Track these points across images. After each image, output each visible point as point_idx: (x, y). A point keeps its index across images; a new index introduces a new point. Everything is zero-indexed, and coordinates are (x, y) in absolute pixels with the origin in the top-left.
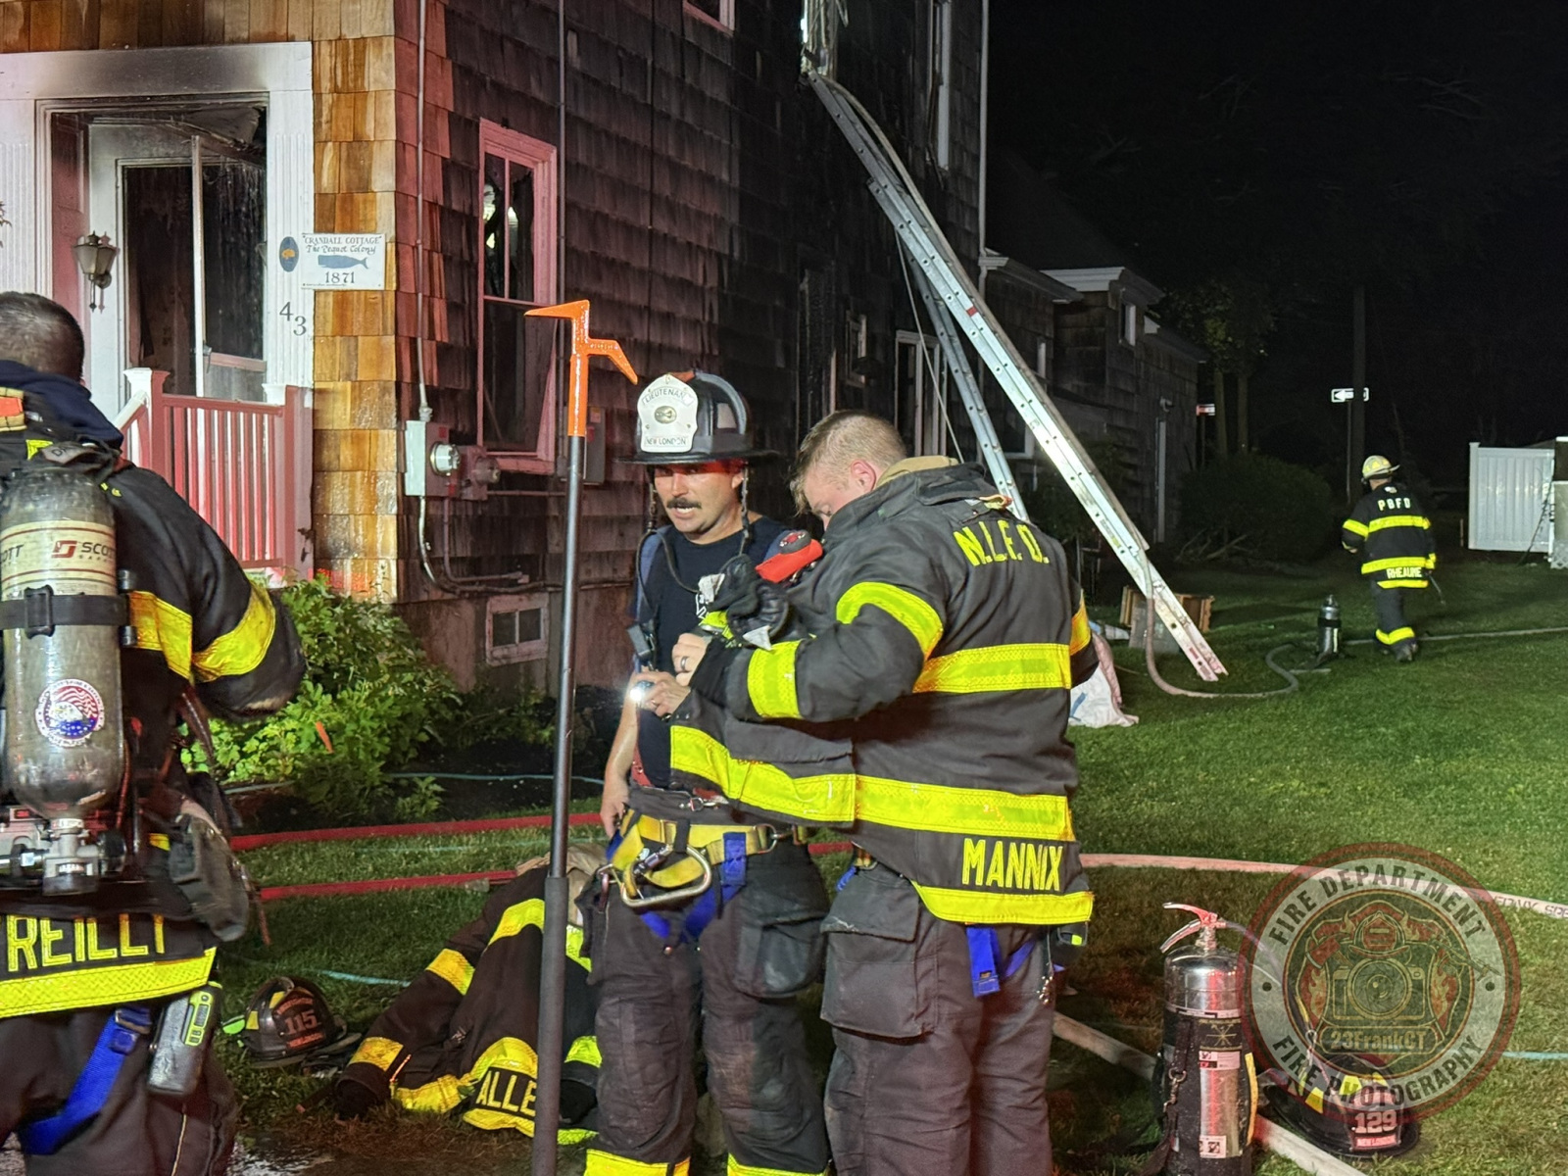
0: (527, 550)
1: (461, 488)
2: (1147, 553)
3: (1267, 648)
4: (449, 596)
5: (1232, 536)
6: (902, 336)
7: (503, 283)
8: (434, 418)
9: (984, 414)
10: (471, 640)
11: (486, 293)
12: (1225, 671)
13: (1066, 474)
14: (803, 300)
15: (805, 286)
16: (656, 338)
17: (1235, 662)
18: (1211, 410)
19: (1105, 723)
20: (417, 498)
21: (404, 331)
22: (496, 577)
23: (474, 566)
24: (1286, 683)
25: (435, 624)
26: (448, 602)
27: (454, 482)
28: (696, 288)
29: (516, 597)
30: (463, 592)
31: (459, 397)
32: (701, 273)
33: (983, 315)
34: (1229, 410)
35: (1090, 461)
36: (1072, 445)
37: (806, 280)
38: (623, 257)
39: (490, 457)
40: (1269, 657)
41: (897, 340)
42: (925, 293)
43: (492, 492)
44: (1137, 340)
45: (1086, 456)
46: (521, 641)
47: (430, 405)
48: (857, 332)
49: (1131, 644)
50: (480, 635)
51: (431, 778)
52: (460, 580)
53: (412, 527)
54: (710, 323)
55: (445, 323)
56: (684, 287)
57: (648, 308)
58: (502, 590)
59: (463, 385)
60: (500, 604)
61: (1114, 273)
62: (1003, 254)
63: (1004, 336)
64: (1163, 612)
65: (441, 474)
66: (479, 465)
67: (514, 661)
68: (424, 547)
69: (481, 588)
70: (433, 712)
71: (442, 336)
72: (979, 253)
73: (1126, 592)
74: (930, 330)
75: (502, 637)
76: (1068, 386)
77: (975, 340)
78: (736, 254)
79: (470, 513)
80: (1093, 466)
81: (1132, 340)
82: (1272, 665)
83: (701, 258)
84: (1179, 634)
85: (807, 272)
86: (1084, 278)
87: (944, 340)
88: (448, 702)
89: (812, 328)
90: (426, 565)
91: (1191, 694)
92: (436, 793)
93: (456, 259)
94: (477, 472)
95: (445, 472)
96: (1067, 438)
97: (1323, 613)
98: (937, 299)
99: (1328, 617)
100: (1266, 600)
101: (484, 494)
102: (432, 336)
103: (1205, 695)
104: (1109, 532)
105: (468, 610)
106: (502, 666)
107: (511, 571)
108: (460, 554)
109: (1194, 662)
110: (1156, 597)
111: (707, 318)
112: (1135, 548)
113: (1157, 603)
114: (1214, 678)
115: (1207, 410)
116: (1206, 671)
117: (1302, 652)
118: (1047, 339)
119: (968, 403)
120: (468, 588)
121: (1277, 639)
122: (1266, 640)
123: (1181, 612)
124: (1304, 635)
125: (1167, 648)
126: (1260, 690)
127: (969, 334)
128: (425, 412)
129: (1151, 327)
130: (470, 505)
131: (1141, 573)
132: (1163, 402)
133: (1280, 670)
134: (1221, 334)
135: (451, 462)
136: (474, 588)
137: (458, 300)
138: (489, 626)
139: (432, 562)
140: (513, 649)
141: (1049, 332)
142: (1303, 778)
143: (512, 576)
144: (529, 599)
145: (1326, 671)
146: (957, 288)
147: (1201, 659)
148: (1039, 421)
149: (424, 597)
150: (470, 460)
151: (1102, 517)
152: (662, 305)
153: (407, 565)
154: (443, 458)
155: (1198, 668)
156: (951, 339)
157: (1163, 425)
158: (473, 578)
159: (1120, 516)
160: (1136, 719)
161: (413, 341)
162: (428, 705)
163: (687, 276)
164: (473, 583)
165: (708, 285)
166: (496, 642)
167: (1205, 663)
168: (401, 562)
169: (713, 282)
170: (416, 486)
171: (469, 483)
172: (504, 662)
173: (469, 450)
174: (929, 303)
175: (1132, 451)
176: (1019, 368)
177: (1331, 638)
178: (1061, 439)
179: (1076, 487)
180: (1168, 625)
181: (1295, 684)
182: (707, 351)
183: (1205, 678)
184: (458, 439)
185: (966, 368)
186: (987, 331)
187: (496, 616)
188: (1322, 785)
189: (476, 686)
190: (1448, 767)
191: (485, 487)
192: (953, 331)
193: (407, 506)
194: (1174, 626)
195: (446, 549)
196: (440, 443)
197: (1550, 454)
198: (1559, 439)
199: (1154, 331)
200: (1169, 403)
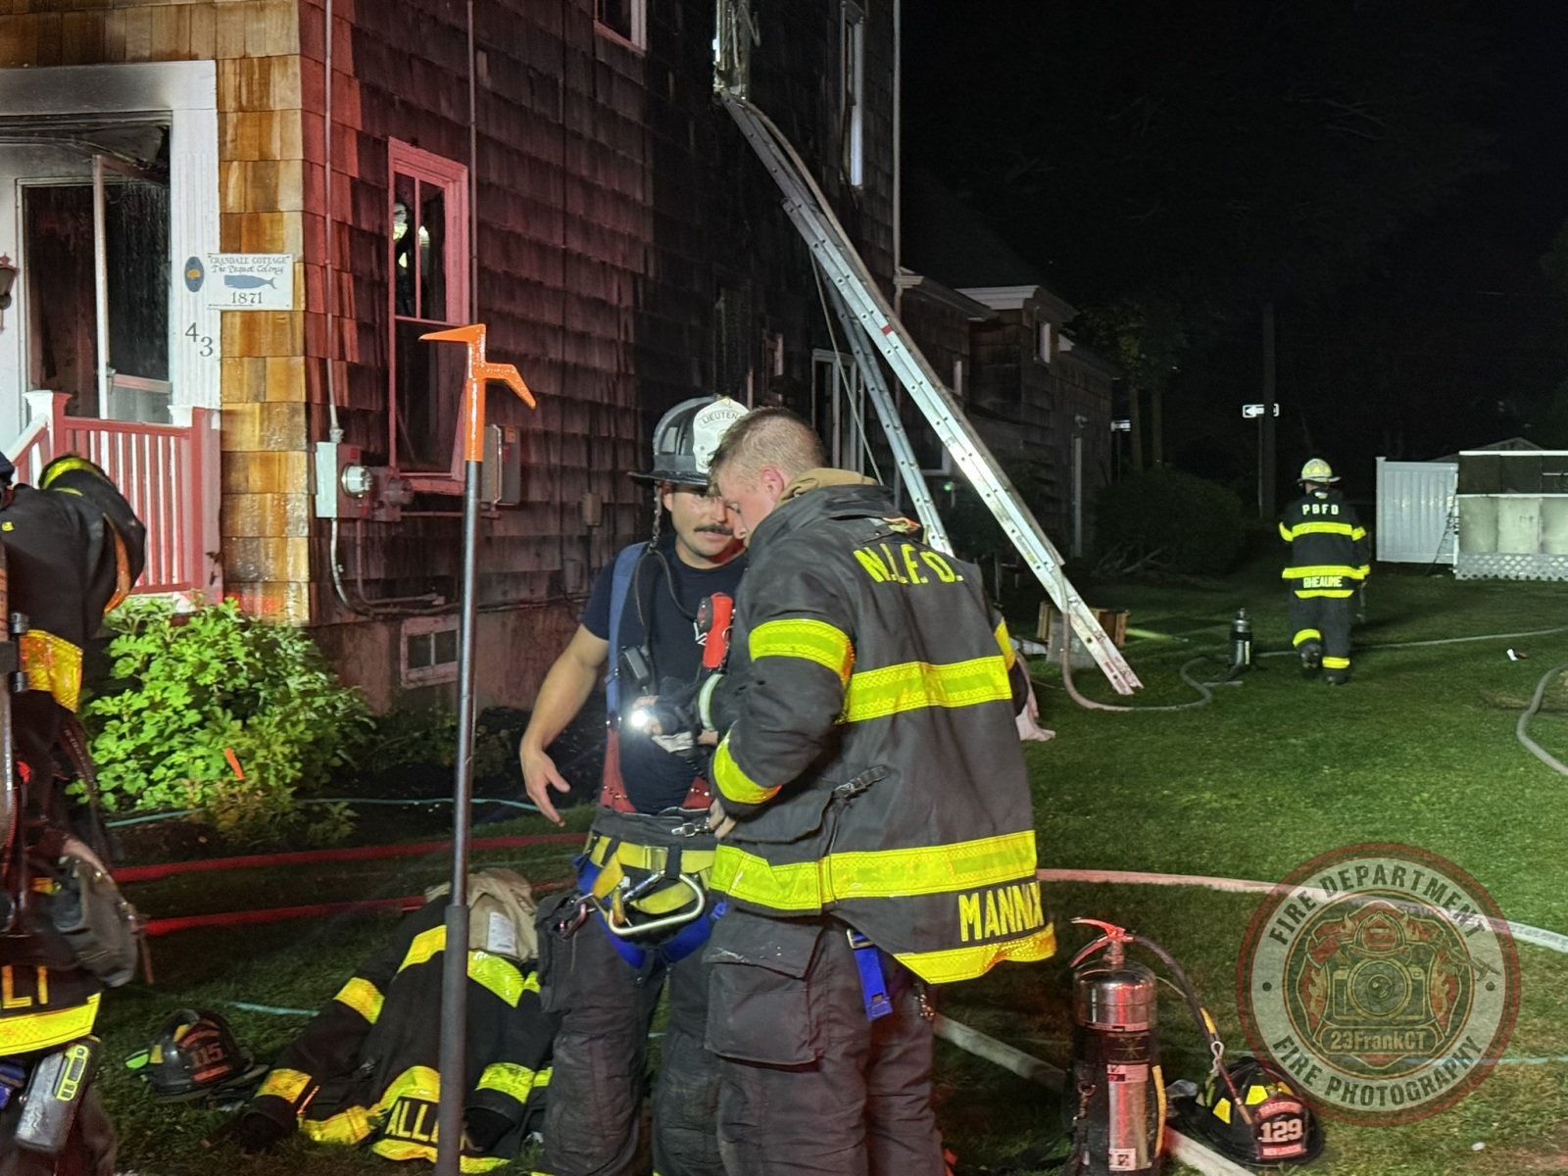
0: (443, 572)
1: (373, 509)
2: (1063, 568)
3: (1181, 661)
4: (362, 619)
5: (1147, 550)
6: (818, 355)
7: (414, 303)
8: (345, 439)
9: (901, 432)
10: (385, 662)
11: (397, 312)
12: (1139, 684)
13: (982, 490)
14: (719, 318)
15: (721, 305)
16: (571, 357)
17: (1150, 675)
18: (1126, 426)
20: (329, 520)
21: (313, 353)
22: (411, 599)
23: (388, 588)
24: (1201, 696)
25: (349, 647)
26: (362, 625)
27: (366, 503)
28: (611, 307)
29: (432, 619)
30: (377, 614)
31: (371, 418)
32: (618, 293)
33: (898, 334)
34: (1144, 425)
35: (1005, 478)
36: (987, 462)
37: (722, 298)
38: (536, 277)
39: (402, 478)
40: (1183, 670)
41: (814, 359)
42: (840, 312)
43: (405, 514)
44: (1053, 356)
45: (1001, 473)
46: (438, 662)
47: (341, 426)
48: (773, 351)
49: (1049, 658)
50: (395, 657)
51: (344, 803)
52: (373, 602)
53: (325, 548)
54: (626, 343)
55: (355, 343)
56: (600, 306)
57: (563, 328)
58: (417, 611)
59: (375, 406)
60: (415, 626)
61: (1028, 292)
62: (918, 273)
63: (920, 355)
64: (1078, 627)
65: (355, 496)
66: (392, 486)
67: (429, 683)
68: (336, 570)
69: (395, 610)
70: (345, 736)
71: (353, 356)
72: (894, 272)
73: (1043, 607)
74: (846, 349)
75: (418, 659)
76: (985, 403)
77: (890, 358)
78: (651, 274)
79: (383, 534)
80: (1008, 483)
81: (1047, 358)
82: (1186, 678)
83: (616, 278)
84: (1094, 648)
85: (722, 291)
86: (995, 297)
87: (860, 358)
88: (361, 725)
89: (729, 346)
90: (339, 588)
91: (1107, 708)
92: (350, 819)
93: (366, 279)
94: (390, 493)
95: (357, 494)
96: (982, 455)
97: (1235, 626)
98: (853, 318)
99: (1240, 629)
100: (1180, 613)
101: (397, 515)
102: (342, 357)
103: (1121, 709)
104: (1025, 548)
105: (382, 632)
106: (418, 689)
107: (425, 593)
108: (374, 575)
109: (1110, 676)
110: (1072, 612)
111: (622, 338)
112: (1051, 564)
113: (1073, 618)
114: (1129, 692)
115: (1122, 426)
116: (1122, 686)
117: (1216, 665)
118: (963, 357)
119: (885, 420)
120: (383, 610)
121: (1191, 652)
122: (1181, 653)
123: (1097, 627)
124: (1217, 648)
125: (1081, 664)
126: (1174, 703)
127: (884, 352)
128: (336, 433)
129: (1065, 345)
130: (383, 526)
131: (1057, 589)
132: (1078, 418)
133: (1193, 683)
134: (1134, 351)
135: (363, 483)
136: (389, 610)
137: (368, 321)
138: (404, 648)
139: (344, 583)
140: (428, 671)
141: (965, 351)
142: (1215, 789)
143: (427, 598)
144: (444, 620)
145: (1238, 683)
146: (872, 306)
147: (1116, 673)
148: (954, 439)
149: (337, 620)
150: (383, 483)
151: (1017, 533)
152: (577, 324)
153: (319, 589)
154: (355, 479)
155: (1113, 681)
156: (867, 359)
157: (1079, 442)
158: (388, 600)
159: (1035, 532)
160: (1053, 733)
161: (323, 362)
162: (341, 729)
163: (601, 295)
164: (386, 605)
165: (623, 305)
166: (411, 665)
167: (1120, 677)
168: (313, 585)
169: (627, 301)
170: (327, 508)
171: (381, 504)
172: (420, 684)
173: (382, 472)
174: (845, 322)
175: (1048, 467)
176: (934, 386)
177: (1243, 651)
178: (977, 456)
179: (991, 503)
180: (1084, 639)
181: (1208, 696)
182: (623, 370)
183: (1120, 691)
184: (370, 460)
185: (883, 386)
186: (902, 350)
187: (412, 639)
188: (1234, 796)
189: (391, 710)
190: (1356, 777)
191: (398, 509)
192: (869, 350)
193: (318, 527)
194: (1089, 641)
195: (359, 571)
196: (352, 464)
197: (1454, 467)
198: (1462, 453)
199: (1069, 349)
200: (1084, 419)
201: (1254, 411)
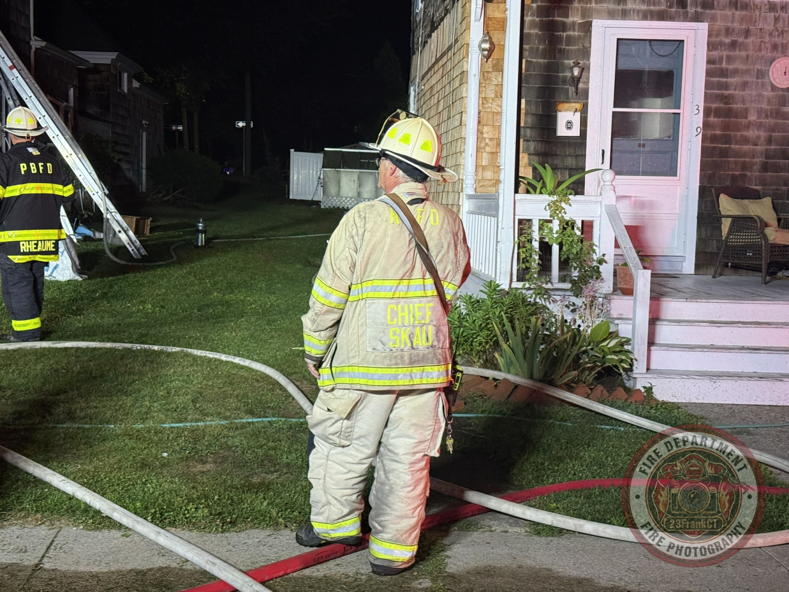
3: (173, 243)
5: (174, 190)
12: (146, 254)
13: (64, 154)
17: (152, 249)
18: (180, 128)
19: (68, 279)
33: (18, 70)
34: (190, 128)
40: (172, 247)
44: (128, 90)
49: (104, 241)
61: (113, 55)
62: (44, 40)
64: (115, 225)
72: (29, 40)
76: (91, 111)
77: (14, 83)
81: (126, 91)
84: (122, 236)
86: (89, 56)
96: (64, 136)
97: (198, 226)
99: (200, 228)
100: (186, 220)
103: (132, 264)
104: (87, 184)
109: (130, 249)
110: (111, 217)
113: (111, 220)
114: (140, 257)
116: (136, 254)
118: (74, 86)
121: (180, 239)
123: (125, 224)
129: (136, 84)
131: (102, 205)
132: (144, 122)
134: (183, 91)
141: (76, 83)
146: (3, 55)
147: (133, 248)
151: (82, 177)
155: (132, 252)
157: (144, 134)
160: (86, 277)
167: (135, 250)
175: (126, 145)
177: (201, 238)
178: (60, 136)
179: (70, 161)
180: (117, 230)
183: (135, 257)
186: (21, 79)
194: (120, 232)
197: (321, 155)
198: (326, 149)
199: (138, 86)
200: (147, 123)
201: (241, 124)
